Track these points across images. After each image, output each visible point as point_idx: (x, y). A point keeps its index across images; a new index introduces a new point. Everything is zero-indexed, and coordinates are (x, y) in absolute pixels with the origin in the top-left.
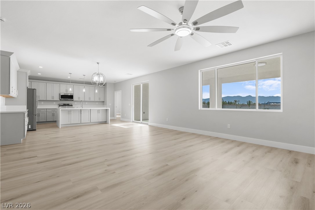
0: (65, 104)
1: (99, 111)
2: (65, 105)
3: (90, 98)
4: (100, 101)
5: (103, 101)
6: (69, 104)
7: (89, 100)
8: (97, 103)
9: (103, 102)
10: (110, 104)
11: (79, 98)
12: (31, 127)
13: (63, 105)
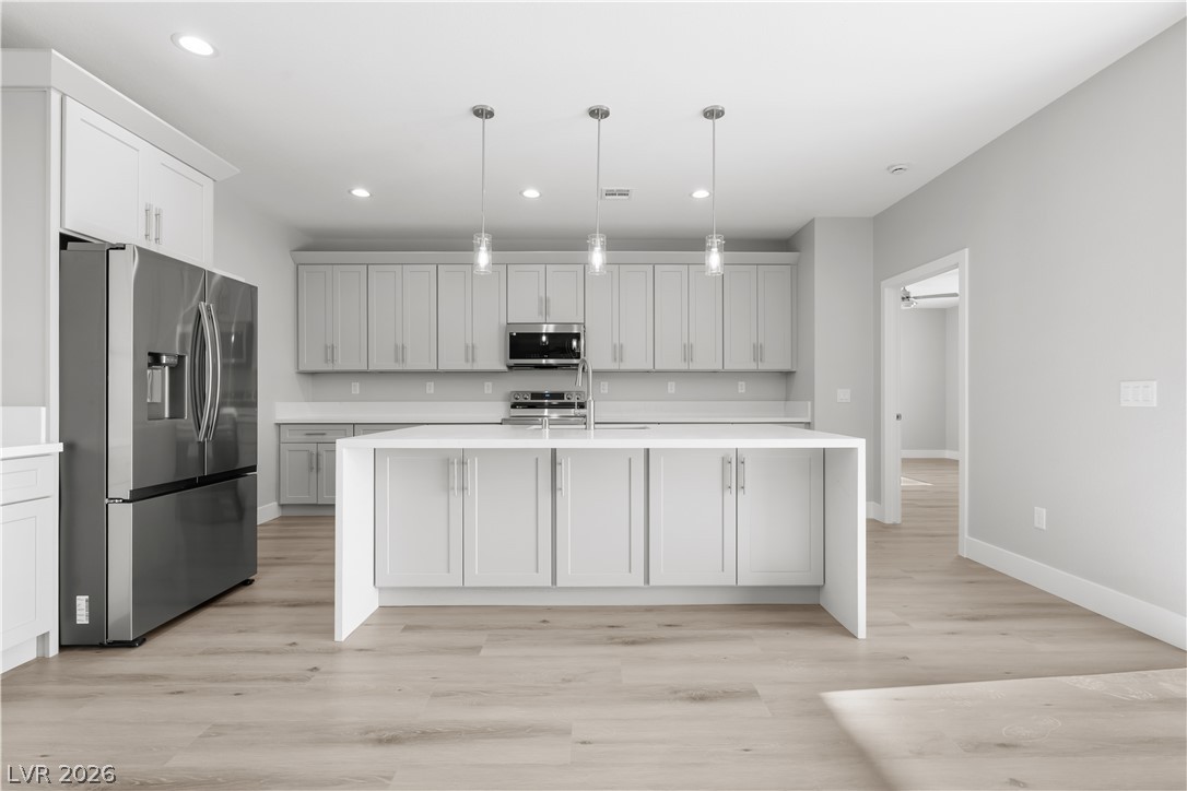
0: (542, 396)
1: (733, 465)
2: (537, 401)
3: (688, 352)
4: (763, 367)
5: (786, 367)
6: (560, 396)
7: (683, 366)
8: (742, 387)
9: (787, 375)
10: (844, 395)
11: (618, 352)
12: (91, 616)
13: (529, 400)
